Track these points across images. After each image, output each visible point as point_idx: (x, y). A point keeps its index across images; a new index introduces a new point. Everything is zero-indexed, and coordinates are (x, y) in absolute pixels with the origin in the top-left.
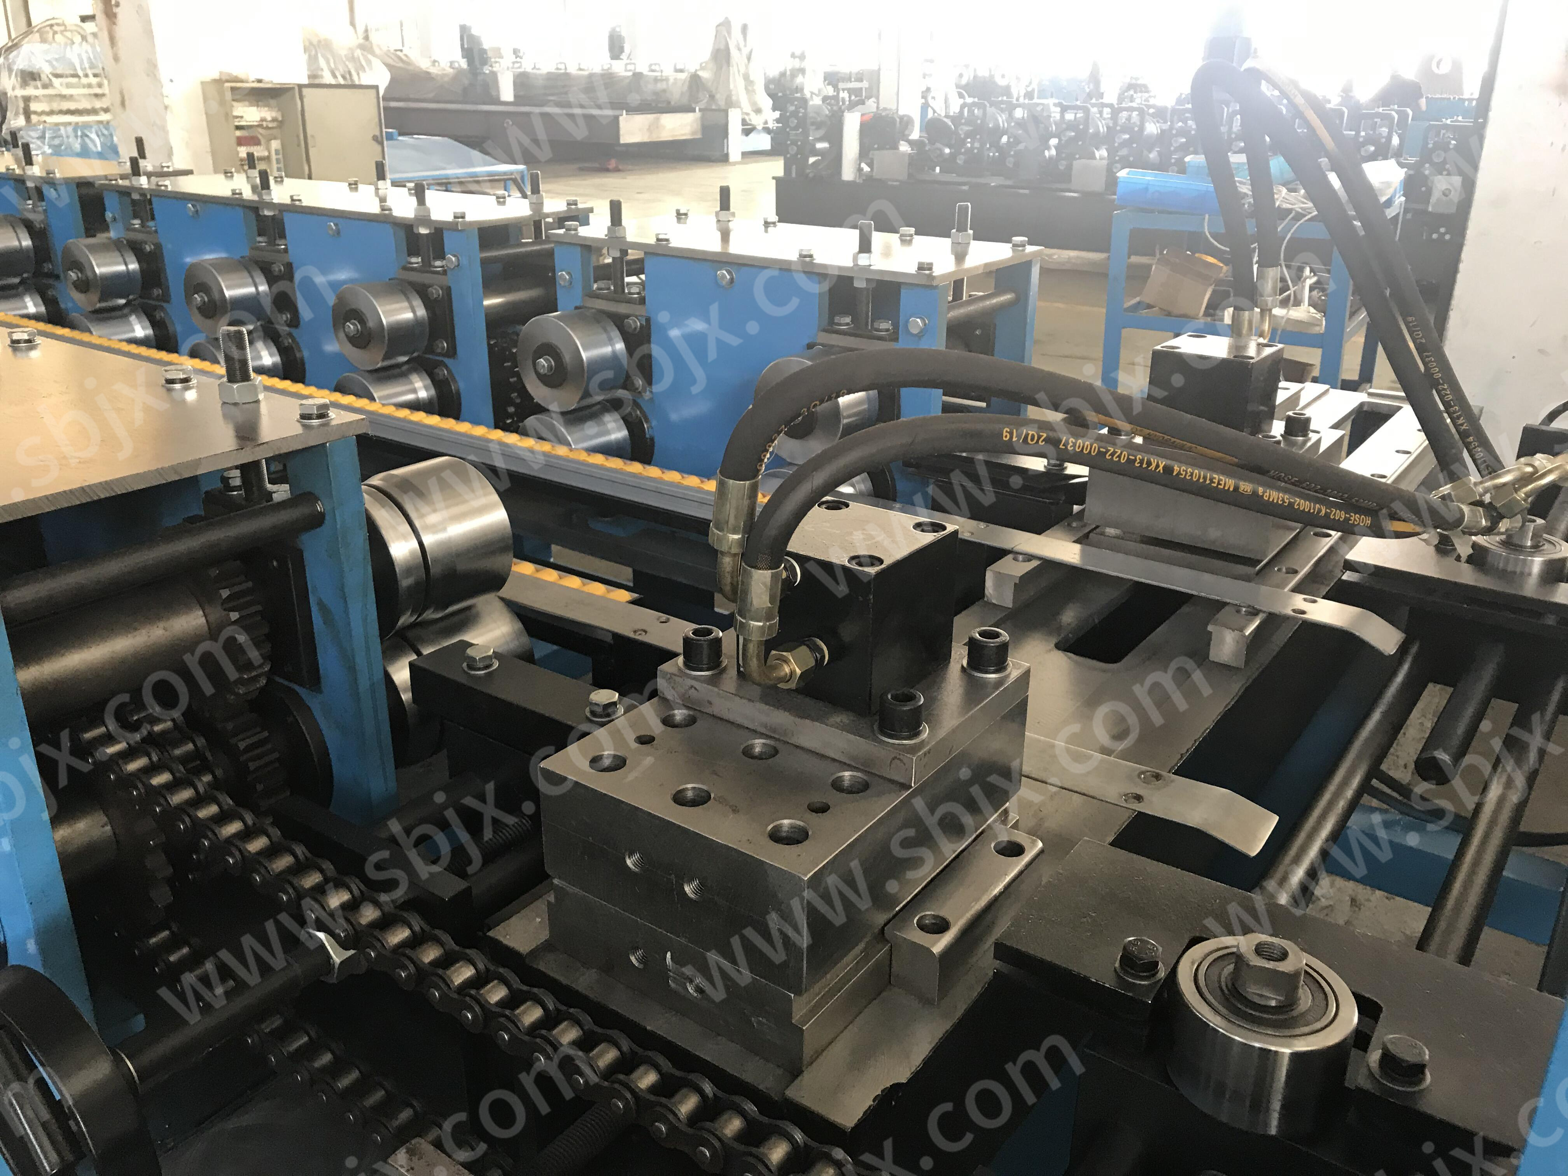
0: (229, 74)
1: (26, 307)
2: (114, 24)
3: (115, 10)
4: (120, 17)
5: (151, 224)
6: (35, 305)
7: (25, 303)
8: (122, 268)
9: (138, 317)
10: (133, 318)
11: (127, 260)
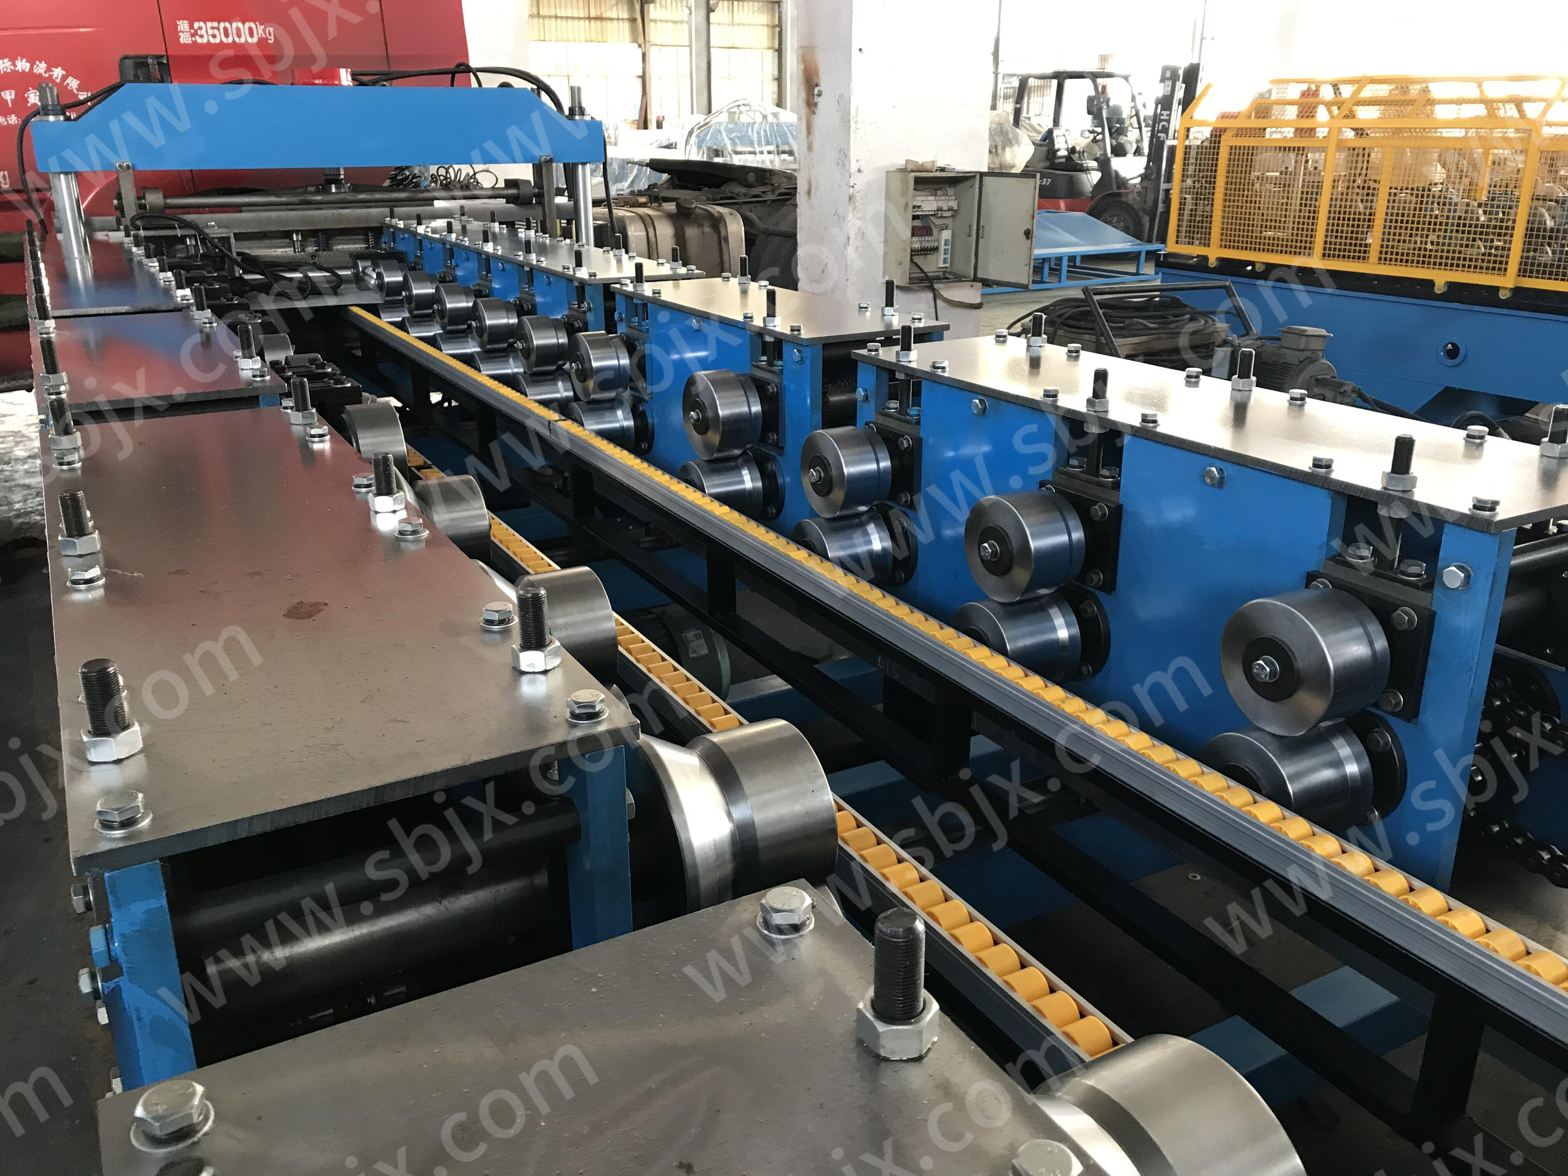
0: (916, 163)
1: (743, 482)
2: (814, 113)
3: (817, 99)
4: (820, 106)
5: (913, 411)
6: (753, 480)
7: (742, 476)
8: (873, 466)
9: (877, 525)
10: (871, 528)
11: (879, 456)
